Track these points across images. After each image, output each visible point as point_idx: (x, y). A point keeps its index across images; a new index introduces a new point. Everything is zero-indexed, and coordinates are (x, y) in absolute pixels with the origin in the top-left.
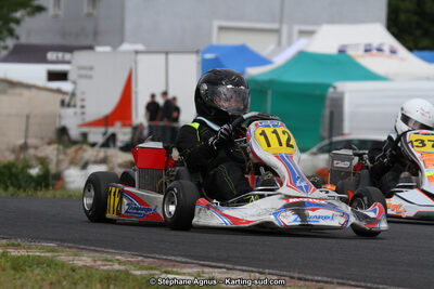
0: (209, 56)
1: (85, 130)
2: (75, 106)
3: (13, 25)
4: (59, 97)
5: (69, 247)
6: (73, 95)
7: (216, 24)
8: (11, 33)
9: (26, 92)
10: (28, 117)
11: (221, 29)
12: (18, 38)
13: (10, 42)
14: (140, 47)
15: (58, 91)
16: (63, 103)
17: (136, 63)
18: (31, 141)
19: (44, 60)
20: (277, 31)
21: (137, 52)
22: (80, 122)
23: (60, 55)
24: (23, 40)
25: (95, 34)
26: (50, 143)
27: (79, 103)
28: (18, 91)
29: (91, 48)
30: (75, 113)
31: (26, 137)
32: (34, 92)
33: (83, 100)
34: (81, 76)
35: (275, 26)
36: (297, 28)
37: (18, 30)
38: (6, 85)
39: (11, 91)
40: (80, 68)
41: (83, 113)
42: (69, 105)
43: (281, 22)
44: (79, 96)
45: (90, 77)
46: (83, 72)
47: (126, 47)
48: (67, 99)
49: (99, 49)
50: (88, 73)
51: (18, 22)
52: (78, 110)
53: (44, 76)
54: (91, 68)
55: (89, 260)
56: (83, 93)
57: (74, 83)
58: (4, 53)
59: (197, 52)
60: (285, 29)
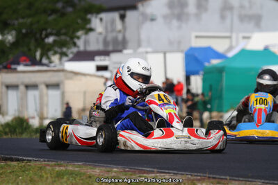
3: (76, 40)
4: (102, 81)
7: (194, 34)
8: (75, 44)
9: (83, 78)
10: (85, 93)
11: (197, 37)
12: (78, 47)
13: (75, 50)
15: (102, 77)
17: (146, 59)
19: (93, 59)
20: (229, 37)
21: (147, 52)
23: (102, 57)
24: (82, 48)
25: (124, 43)
28: (79, 77)
29: (120, 51)
32: (88, 78)
34: (115, 68)
35: (228, 34)
36: (241, 35)
37: (80, 43)
38: (72, 74)
39: (75, 78)
43: (231, 31)
46: (116, 65)
47: (141, 50)
49: (125, 52)
51: (78, 38)
53: (94, 68)
57: (111, 72)
58: (71, 56)
59: (182, 51)
60: (234, 36)
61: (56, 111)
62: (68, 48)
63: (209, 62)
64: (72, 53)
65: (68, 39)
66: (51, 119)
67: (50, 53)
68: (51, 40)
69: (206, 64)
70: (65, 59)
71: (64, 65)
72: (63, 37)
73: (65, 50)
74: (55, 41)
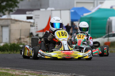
0: (72, 11)
1: (38, 33)
2: (34, 26)
3: (17, 4)
4: (30, 24)
5: (13, 69)
6: (34, 23)
7: (75, 1)
8: (16, 6)
9: (20, 23)
10: (21, 30)
11: (77, 3)
12: (18, 7)
13: (16, 8)
14: (53, 9)
15: (30, 22)
16: (31, 26)
17: (52, 13)
18: (22, 37)
19: (25, 14)
20: (93, 3)
21: (52, 10)
22: (36, 31)
23: (30, 12)
24: (20, 8)
25: (41, 5)
26: (28, 37)
27: (36, 26)
28: (18, 22)
29: (39, 9)
30: (35, 29)
31: (20, 36)
32: (23, 22)
33: (37, 25)
34: (36, 18)
35: (92, 1)
36: (99, 2)
37: (18, 5)
38: (14, 21)
39: (16, 23)
40: (36, 15)
41: (37, 28)
42: (33, 26)
44: (35, 23)
45: (39, 18)
46: (36, 17)
47: (49, 9)
48: (32, 24)
49: (41, 10)
50: (38, 17)
51: (18, 3)
52: (35, 27)
53: (26, 18)
54: (39, 15)
55: (18, 72)
56: (37, 23)
57: (34, 20)
58: (14, 12)
59: (69, 10)
60: (96, 2)
61: (7, 39)
62: (13, 8)
63: (83, 15)
64: (15, 10)
65: (13, 3)
66: (4, 43)
67: (4, 10)
68: (4, 4)
69: (82, 16)
70: (11, 13)
71: (11, 16)
72: (10, 2)
73: (11, 9)
74: (6, 4)
